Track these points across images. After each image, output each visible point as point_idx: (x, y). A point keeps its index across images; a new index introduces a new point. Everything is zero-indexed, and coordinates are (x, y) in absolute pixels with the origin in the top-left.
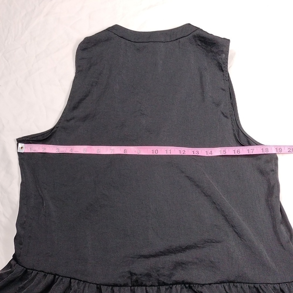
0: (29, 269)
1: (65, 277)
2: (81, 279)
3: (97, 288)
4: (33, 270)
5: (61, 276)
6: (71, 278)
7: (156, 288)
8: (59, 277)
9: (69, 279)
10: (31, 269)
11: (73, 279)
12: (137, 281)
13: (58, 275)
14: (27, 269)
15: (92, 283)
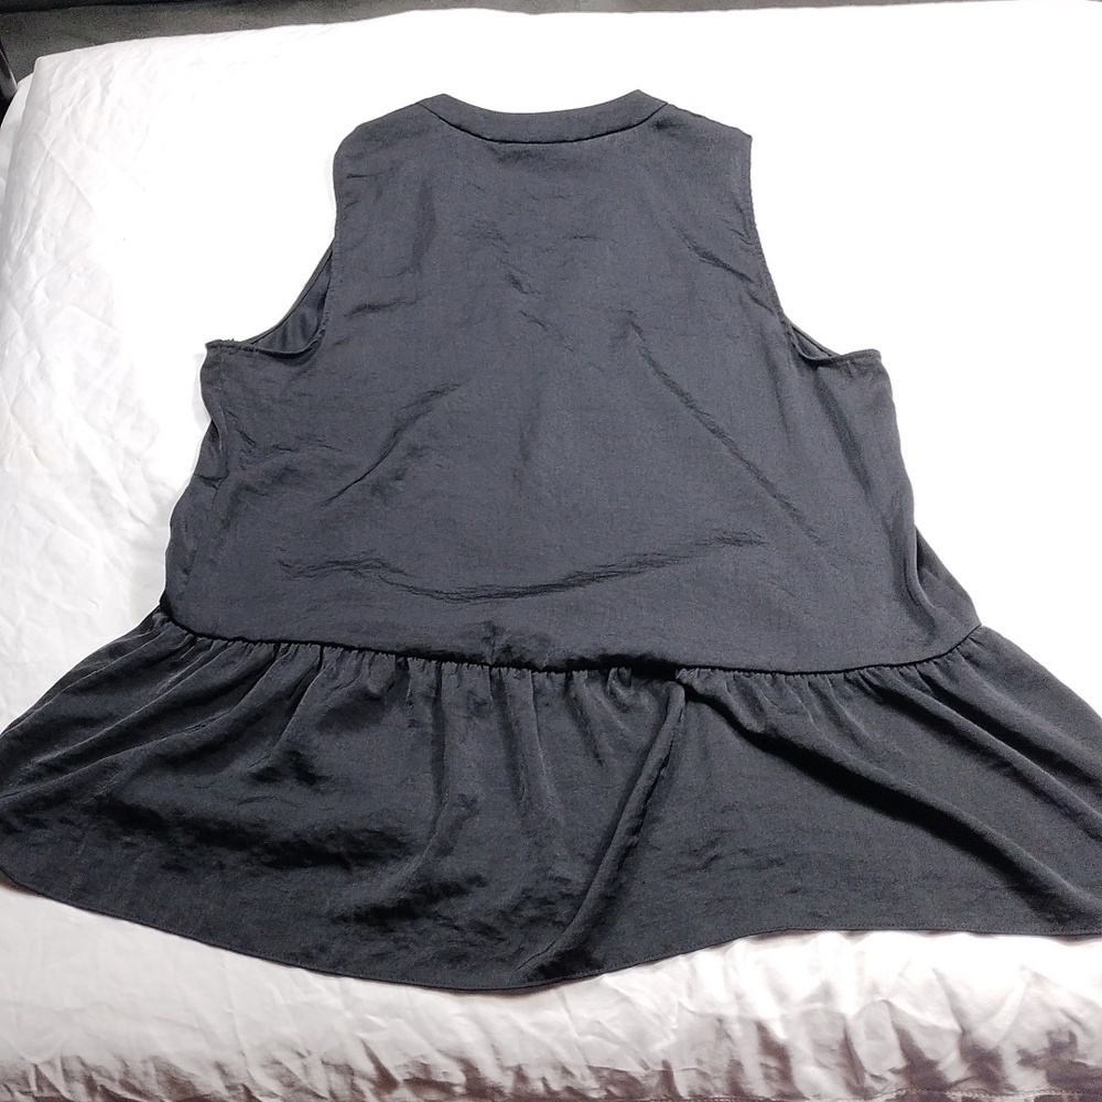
0: (201, 635)
1: (306, 643)
2: (351, 644)
3: (398, 665)
4: (214, 637)
5: (296, 642)
6: (323, 645)
7: (562, 676)
8: (289, 646)
9: (319, 647)
10: (209, 636)
11: (328, 644)
12: (507, 649)
13: (285, 642)
14: (197, 635)
15: (383, 652)
